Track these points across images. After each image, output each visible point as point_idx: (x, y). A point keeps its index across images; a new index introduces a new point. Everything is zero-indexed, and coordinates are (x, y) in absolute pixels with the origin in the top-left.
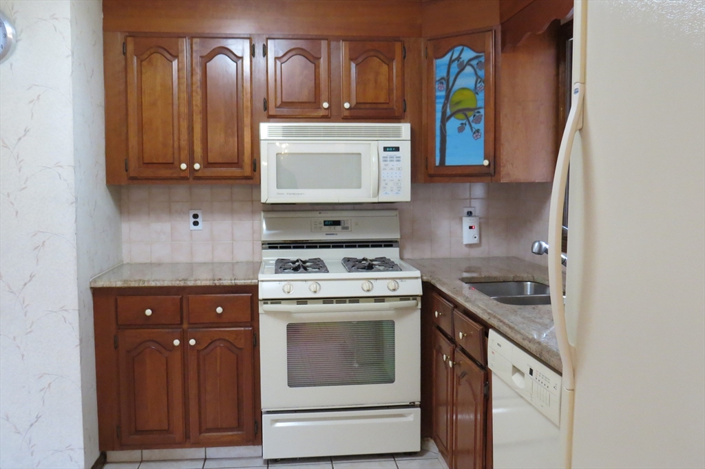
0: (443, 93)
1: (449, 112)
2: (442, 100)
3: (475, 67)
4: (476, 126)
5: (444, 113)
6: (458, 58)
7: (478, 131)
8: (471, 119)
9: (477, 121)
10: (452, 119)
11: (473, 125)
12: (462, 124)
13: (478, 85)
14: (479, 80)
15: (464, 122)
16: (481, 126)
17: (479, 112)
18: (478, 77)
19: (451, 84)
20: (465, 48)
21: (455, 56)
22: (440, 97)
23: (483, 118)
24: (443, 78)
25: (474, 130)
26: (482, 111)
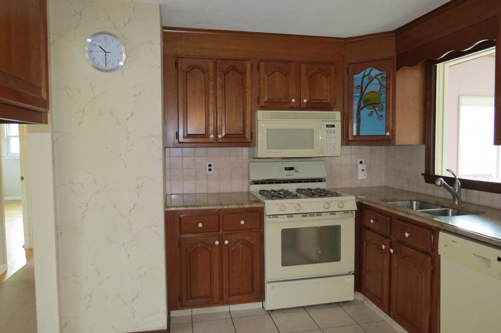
0: (359, 94)
1: (362, 105)
2: (358, 98)
3: (380, 79)
4: (380, 113)
5: (359, 105)
6: (369, 75)
7: (381, 116)
8: (377, 109)
9: (381, 110)
10: (365, 109)
11: (378, 112)
12: (371, 112)
13: (382, 90)
14: (382, 87)
15: (372, 110)
16: (383, 113)
17: (382, 105)
18: (381, 85)
19: (364, 89)
20: (373, 69)
21: (366, 74)
22: (357, 97)
23: (385, 108)
24: (359, 86)
25: (379, 115)
26: (384, 105)
